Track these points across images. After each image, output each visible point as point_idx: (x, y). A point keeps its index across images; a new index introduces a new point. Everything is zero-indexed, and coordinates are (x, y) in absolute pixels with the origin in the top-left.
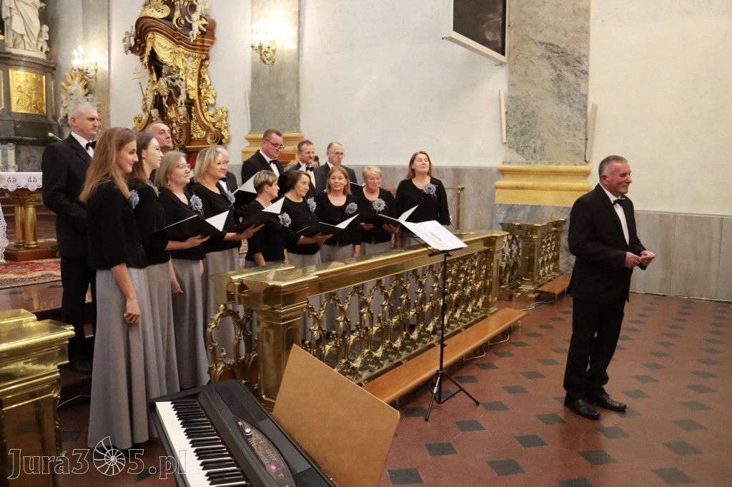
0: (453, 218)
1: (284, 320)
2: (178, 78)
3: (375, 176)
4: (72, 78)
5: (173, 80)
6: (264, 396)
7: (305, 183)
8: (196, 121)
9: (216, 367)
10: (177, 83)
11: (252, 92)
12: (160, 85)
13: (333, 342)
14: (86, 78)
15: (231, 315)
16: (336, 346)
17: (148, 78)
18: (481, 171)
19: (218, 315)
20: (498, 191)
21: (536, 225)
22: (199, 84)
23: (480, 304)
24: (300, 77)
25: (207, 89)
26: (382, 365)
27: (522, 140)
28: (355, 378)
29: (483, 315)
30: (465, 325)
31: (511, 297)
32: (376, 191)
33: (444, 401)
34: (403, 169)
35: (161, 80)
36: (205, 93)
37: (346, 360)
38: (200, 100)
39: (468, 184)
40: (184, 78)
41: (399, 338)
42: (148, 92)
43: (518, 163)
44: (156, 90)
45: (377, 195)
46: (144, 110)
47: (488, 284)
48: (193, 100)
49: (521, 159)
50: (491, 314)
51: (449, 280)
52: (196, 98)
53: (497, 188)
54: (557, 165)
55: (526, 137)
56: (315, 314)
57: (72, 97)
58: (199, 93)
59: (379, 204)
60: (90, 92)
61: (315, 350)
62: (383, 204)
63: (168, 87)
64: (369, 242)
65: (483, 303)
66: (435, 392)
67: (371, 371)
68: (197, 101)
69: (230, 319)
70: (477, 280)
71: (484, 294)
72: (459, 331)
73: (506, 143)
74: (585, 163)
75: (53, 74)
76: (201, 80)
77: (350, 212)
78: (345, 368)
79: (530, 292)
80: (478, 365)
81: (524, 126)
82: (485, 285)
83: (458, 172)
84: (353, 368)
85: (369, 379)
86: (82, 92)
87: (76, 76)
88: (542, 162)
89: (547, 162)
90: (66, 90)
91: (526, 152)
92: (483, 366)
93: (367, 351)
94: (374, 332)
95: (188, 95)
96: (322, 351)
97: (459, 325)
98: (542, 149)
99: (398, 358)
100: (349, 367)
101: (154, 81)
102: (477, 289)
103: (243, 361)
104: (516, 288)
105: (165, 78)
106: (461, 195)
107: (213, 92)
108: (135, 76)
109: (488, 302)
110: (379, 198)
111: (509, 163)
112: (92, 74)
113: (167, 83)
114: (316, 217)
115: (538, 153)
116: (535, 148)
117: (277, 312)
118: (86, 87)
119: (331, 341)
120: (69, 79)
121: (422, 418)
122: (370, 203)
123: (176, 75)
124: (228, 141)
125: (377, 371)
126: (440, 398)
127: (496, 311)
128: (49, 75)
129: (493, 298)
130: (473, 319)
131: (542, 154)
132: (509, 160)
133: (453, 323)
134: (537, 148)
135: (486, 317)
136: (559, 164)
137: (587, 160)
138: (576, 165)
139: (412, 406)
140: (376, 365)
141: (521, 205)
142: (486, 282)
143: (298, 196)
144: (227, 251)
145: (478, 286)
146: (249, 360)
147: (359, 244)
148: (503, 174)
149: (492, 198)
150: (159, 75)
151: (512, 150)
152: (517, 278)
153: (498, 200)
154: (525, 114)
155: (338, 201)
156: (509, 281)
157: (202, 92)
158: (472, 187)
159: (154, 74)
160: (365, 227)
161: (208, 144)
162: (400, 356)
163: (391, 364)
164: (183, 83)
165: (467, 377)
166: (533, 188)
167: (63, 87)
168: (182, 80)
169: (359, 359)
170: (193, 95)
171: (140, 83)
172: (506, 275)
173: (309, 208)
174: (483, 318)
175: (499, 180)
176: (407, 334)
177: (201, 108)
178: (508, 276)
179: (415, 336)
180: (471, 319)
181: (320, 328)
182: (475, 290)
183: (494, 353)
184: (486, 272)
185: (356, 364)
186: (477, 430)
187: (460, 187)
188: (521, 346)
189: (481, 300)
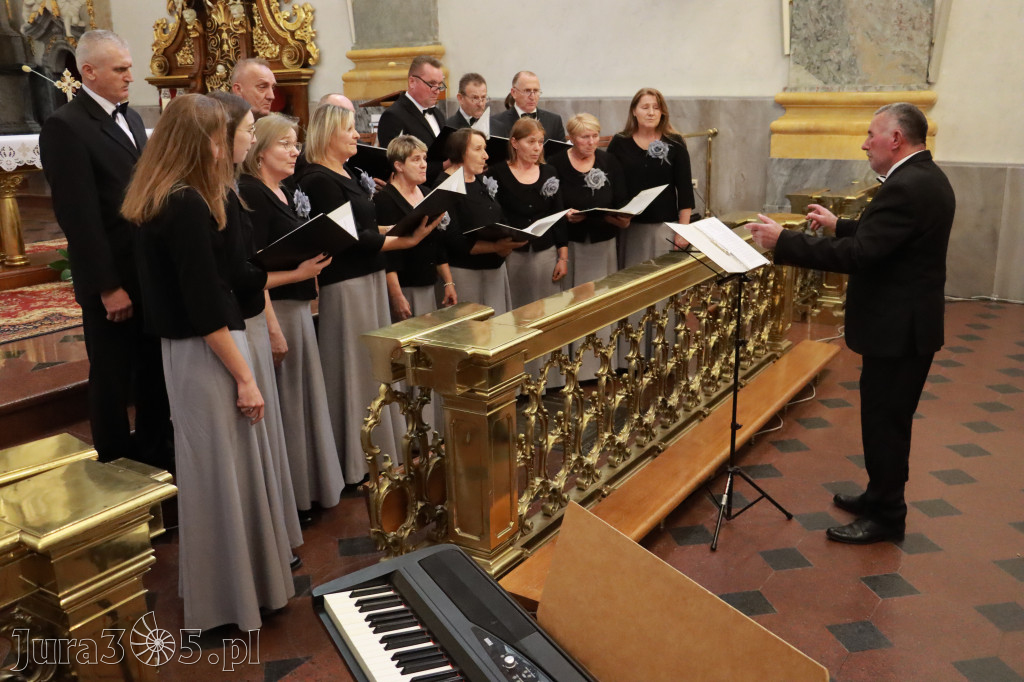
0: (700, 183)
1: (490, 408)
3: (591, 133)
6: (457, 530)
8: (262, 29)
9: (378, 488)
13: (559, 430)
15: (398, 400)
16: (562, 436)
18: (746, 103)
19: (378, 402)
20: (775, 137)
21: (848, 198)
23: (765, 336)
26: (628, 455)
27: (818, 49)
28: (591, 481)
29: (769, 354)
31: (804, 317)
32: (590, 155)
33: (737, 515)
39: (724, 126)
41: (652, 408)
43: (810, 87)
46: (171, 12)
49: (815, 82)
50: (783, 352)
53: (773, 132)
54: (878, 91)
55: (825, 44)
56: (532, 388)
59: (597, 179)
61: (533, 447)
62: (603, 177)
64: (581, 240)
65: (772, 336)
66: (724, 502)
67: (613, 466)
69: (397, 405)
70: (760, 299)
71: (773, 318)
73: (789, 55)
74: (927, 86)
77: (549, 193)
78: (576, 468)
79: (836, 307)
80: (774, 443)
81: (821, 24)
82: (773, 304)
83: (706, 107)
84: (588, 466)
85: (611, 481)
88: (850, 86)
89: (860, 86)
91: (824, 71)
92: (782, 445)
93: (606, 435)
94: (617, 403)
96: (542, 447)
98: (852, 63)
99: (651, 440)
100: (582, 464)
102: (762, 312)
103: (417, 469)
104: (812, 300)
106: (713, 145)
109: (777, 332)
111: (796, 89)
114: (498, 205)
115: (847, 69)
116: (839, 64)
117: (479, 396)
119: (556, 428)
121: (705, 547)
122: (580, 177)
124: (318, 62)
125: (621, 466)
126: (729, 509)
127: (789, 348)
129: (784, 326)
130: (756, 362)
131: (851, 73)
132: (793, 85)
134: (842, 63)
135: (773, 358)
136: (880, 89)
137: (931, 80)
138: (910, 89)
139: (684, 523)
140: (620, 455)
141: (815, 160)
142: (773, 299)
143: (471, 172)
144: (370, 277)
145: (763, 307)
146: (427, 469)
147: (565, 244)
148: (785, 109)
149: (766, 148)
151: (799, 67)
152: (812, 283)
153: (776, 153)
155: (528, 176)
156: (801, 289)
158: (730, 130)
161: (285, 68)
162: (654, 436)
163: (641, 452)
165: (762, 466)
166: (835, 132)
169: (595, 450)
172: (796, 280)
173: (487, 191)
174: (769, 359)
175: (776, 119)
176: (663, 400)
177: (269, 7)
178: (799, 281)
179: (673, 401)
180: (752, 362)
181: (539, 409)
182: (759, 315)
183: (797, 421)
184: (774, 284)
185: (592, 458)
186: (798, 566)
187: (711, 131)
188: (838, 406)
189: (765, 329)
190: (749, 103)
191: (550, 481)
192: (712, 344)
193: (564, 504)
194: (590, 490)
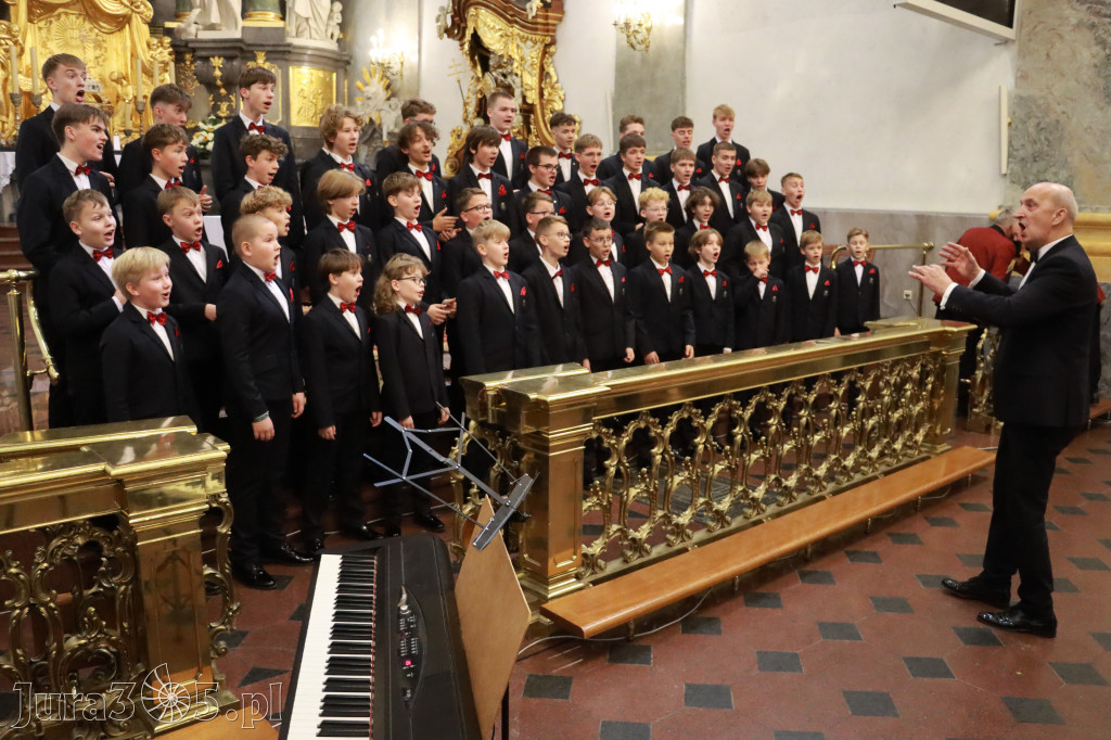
0: (914, 295)
1: (554, 450)
2: (511, 73)
4: (371, 75)
5: (505, 76)
6: (526, 556)
8: (537, 136)
9: (461, 508)
10: (509, 80)
11: (616, 91)
12: (486, 84)
13: (643, 486)
14: (388, 74)
16: (647, 491)
17: (472, 74)
18: (961, 219)
19: (466, 436)
22: (541, 80)
23: (919, 437)
24: (687, 67)
25: (552, 87)
26: (729, 524)
27: (1035, 170)
28: (680, 539)
29: (924, 455)
30: (889, 468)
31: (987, 429)
35: (487, 75)
36: (550, 94)
37: (666, 512)
38: (542, 104)
39: (939, 239)
40: (519, 73)
41: (763, 484)
42: (470, 94)
44: (481, 91)
46: (465, 120)
47: (936, 406)
48: (532, 105)
50: (937, 455)
51: (859, 398)
52: (537, 102)
55: (1042, 165)
56: (611, 442)
57: (370, 102)
58: (541, 95)
60: (394, 95)
61: (610, 495)
63: (498, 85)
65: (926, 436)
67: (709, 531)
68: (538, 107)
70: (915, 399)
71: (930, 421)
72: (875, 478)
73: (1005, 175)
75: (346, 70)
76: (543, 74)
78: (664, 524)
80: (889, 534)
81: (1039, 145)
82: (931, 408)
83: (925, 222)
84: (677, 525)
85: (701, 544)
86: (383, 94)
87: (375, 72)
90: (362, 92)
92: (900, 539)
93: (702, 500)
94: (717, 472)
95: (524, 98)
96: (622, 497)
97: (876, 469)
99: (758, 514)
100: (670, 522)
101: (478, 78)
102: (915, 413)
105: (494, 73)
106: (929, 258)
107: (561, 93)
108: (453, 70)
109: (936, 435)
112: (396, 68)
113: (496, 80)
117: (544, 438)
118: (388, 87)
119: (639, 483)
120: (367, 77)
123: (509, 69)
125: (718, 531)
127: (948, 450)
128: (341, 72)
129: (943, 429)
130: (905, 460)
133: (865, 465)
135: (928, 458)
139: (762, 590)
140: (718, 521)
142: (932, 403)
145: (918, 408)
150: (486, 68)
151: (1016, 186)
154: (1042, 125)
157: (546, 93)
159: (479, 68)
162: (762, 511)
163: (745, 522)
164: (518, 80)
167: (359, 89)
168: (516, 75)
169: (688, 513)
170: (533, 97)
171: (459, 81)
172: (982, 392)
174: (923, 459)
176: (776, 479)
177: (543, 116)
178: (985, 393)
179: (792, 482)
180: (899, 461)
181: (620, 462)
182: (910, 417)
183: (926, 518)
184: (933, 387)
185: (684, 518)
186: (848, 638)
187: (926, 245)
188: (976, 510)
189: (921, 431)
190: (965, 219)
191: (631, 530)
192: (844, 434)
193: (643, 553)
194: (678, 545)
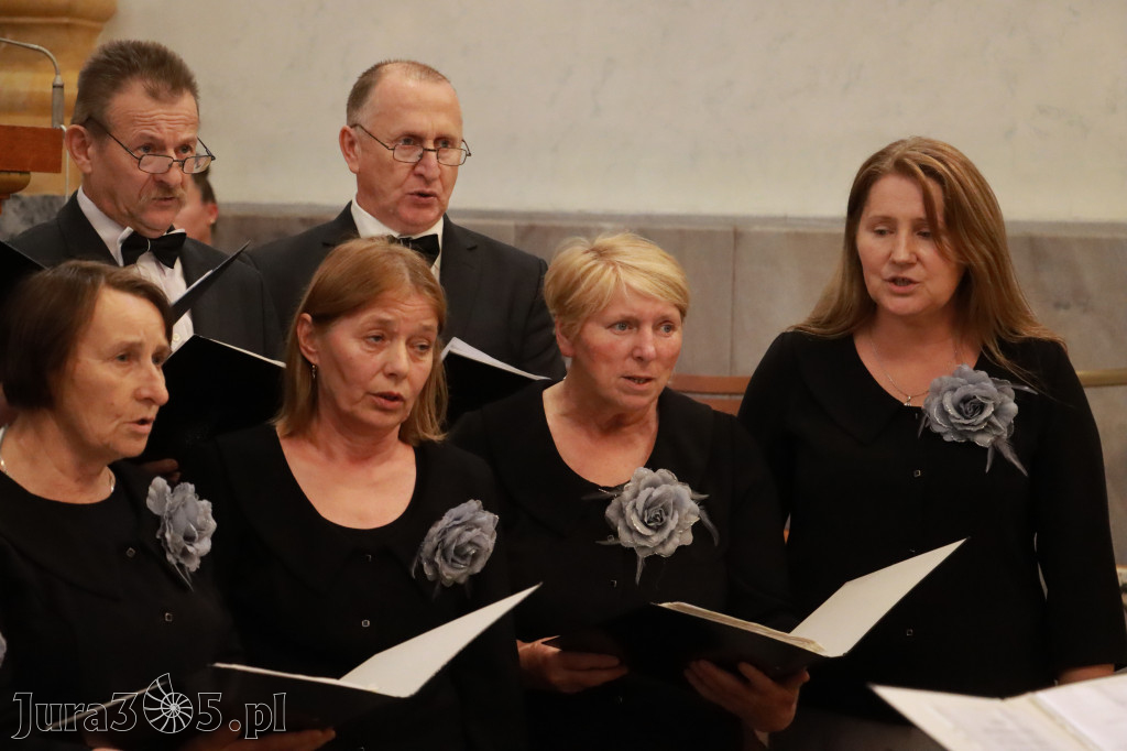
3: (649, 310)
7: (128, 355)
34: (799, 237)
45: (642, 445)
62: (686, 506)
77: (453, 573)
110: (652, 464)
122: (591, 503)
143: (88, 453)
160: (558, 677)
173: (161, 547)
